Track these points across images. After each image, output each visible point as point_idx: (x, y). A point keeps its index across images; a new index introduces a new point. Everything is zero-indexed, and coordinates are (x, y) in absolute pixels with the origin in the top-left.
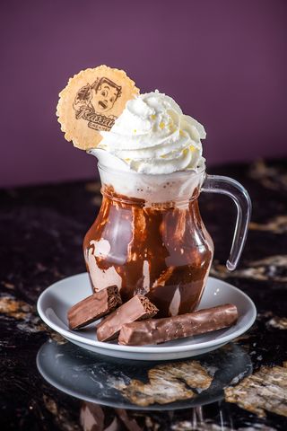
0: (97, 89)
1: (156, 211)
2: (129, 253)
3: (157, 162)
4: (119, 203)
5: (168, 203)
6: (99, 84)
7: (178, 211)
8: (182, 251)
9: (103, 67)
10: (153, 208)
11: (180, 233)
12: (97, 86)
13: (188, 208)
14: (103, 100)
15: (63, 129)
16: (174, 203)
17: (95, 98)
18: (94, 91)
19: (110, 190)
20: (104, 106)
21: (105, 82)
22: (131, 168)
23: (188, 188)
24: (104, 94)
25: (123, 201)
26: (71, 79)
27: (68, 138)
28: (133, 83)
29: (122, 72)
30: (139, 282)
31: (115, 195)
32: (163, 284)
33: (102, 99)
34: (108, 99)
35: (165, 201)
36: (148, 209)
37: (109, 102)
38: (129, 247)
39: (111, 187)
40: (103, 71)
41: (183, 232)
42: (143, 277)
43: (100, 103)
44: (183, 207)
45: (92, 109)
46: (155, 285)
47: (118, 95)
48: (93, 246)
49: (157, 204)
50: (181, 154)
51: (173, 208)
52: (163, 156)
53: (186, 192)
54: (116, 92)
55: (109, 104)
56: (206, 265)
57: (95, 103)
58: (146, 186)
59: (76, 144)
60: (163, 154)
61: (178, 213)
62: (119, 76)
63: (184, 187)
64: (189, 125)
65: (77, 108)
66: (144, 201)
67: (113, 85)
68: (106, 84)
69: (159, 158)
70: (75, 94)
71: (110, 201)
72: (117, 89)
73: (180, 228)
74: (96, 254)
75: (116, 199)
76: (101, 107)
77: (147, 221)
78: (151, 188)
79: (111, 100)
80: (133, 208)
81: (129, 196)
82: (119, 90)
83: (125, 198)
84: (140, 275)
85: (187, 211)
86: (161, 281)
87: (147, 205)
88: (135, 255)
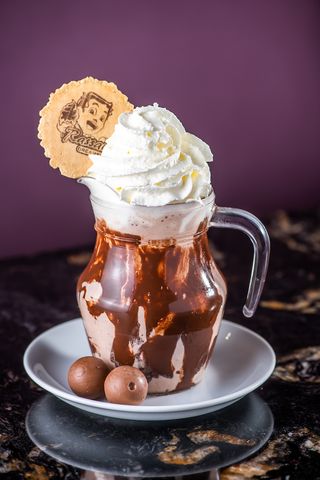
0: (83, 107)
1: (153, 249)
2: (123, 297)
3: (151, 191)
4: (113, 240)
5: (168, 241)
6: (86, 101)
7: (179, 249)
8: (184, 296)
9: (89, 79)
10: (150, 246)
11: (182, 274)
12: (84, 102)
13: (192, 246)
14: (91, 120)
15: (47, 154)
16: (175, 240)
17: (82, 117)
18: (80, 108)
19: (103, 224)
20: (94, 127)
21: (93, 97)
22: (123, 199)
23: (192, 222)
24: (92, 112)
25: (116, 238)
26: (52, 95)
27: (53, 164)
28: (126, 98)
29: (112, 84)
30: (134, 331)
31: (108, 231)
32: (162, 333)
33: (91, 118)
34: (98, 118)
35: (164, 237)
36: (145, 248)
37: (99, 121)
38: (123, 291)
39: (104, 221)
40: (89, 85)
41: (185, 274)
42: (138, 325)
43: (89, 123)
44: (186, 244)
45: (80, 131)
46: (153, 334)
47: (109, 113)
48: (84, 289)
49: (154, 242)
50: (180, 181)
51: (173, 246)
52: (158, 184)
53: (189, 227)
54: (107, 110)
55: (99, 124)
56: (216, 311)
57: (82, 123)
58: (140, 220)
59: (64, 172)
60: (157, 181)
61: (180, 252)
62: (108, 90)
63: (185, 222)
64: (191, 146)
65: (62, 129)
66: (139, 238)
67: (103, 101)
68: (94, 101)
69: (153, 186)
70: (58, 114)
71: (103, 237)
72: (108, 106)
73: (182, 269)
74: (88, 298)
75: (109, 236)
76: (89, 127)
77: (143, 261)
78: (146, 222)
79: (101, 120)
80: (127, 246)
81: (123, 232)
82: (110, 107)
83: (118, 234)
84: (134, 323)
85: (191, 250)
86: (159, 329)
87: (143, 243)
88: (129, 300)
